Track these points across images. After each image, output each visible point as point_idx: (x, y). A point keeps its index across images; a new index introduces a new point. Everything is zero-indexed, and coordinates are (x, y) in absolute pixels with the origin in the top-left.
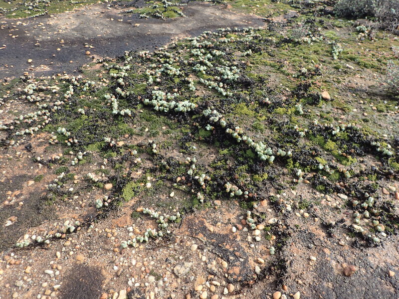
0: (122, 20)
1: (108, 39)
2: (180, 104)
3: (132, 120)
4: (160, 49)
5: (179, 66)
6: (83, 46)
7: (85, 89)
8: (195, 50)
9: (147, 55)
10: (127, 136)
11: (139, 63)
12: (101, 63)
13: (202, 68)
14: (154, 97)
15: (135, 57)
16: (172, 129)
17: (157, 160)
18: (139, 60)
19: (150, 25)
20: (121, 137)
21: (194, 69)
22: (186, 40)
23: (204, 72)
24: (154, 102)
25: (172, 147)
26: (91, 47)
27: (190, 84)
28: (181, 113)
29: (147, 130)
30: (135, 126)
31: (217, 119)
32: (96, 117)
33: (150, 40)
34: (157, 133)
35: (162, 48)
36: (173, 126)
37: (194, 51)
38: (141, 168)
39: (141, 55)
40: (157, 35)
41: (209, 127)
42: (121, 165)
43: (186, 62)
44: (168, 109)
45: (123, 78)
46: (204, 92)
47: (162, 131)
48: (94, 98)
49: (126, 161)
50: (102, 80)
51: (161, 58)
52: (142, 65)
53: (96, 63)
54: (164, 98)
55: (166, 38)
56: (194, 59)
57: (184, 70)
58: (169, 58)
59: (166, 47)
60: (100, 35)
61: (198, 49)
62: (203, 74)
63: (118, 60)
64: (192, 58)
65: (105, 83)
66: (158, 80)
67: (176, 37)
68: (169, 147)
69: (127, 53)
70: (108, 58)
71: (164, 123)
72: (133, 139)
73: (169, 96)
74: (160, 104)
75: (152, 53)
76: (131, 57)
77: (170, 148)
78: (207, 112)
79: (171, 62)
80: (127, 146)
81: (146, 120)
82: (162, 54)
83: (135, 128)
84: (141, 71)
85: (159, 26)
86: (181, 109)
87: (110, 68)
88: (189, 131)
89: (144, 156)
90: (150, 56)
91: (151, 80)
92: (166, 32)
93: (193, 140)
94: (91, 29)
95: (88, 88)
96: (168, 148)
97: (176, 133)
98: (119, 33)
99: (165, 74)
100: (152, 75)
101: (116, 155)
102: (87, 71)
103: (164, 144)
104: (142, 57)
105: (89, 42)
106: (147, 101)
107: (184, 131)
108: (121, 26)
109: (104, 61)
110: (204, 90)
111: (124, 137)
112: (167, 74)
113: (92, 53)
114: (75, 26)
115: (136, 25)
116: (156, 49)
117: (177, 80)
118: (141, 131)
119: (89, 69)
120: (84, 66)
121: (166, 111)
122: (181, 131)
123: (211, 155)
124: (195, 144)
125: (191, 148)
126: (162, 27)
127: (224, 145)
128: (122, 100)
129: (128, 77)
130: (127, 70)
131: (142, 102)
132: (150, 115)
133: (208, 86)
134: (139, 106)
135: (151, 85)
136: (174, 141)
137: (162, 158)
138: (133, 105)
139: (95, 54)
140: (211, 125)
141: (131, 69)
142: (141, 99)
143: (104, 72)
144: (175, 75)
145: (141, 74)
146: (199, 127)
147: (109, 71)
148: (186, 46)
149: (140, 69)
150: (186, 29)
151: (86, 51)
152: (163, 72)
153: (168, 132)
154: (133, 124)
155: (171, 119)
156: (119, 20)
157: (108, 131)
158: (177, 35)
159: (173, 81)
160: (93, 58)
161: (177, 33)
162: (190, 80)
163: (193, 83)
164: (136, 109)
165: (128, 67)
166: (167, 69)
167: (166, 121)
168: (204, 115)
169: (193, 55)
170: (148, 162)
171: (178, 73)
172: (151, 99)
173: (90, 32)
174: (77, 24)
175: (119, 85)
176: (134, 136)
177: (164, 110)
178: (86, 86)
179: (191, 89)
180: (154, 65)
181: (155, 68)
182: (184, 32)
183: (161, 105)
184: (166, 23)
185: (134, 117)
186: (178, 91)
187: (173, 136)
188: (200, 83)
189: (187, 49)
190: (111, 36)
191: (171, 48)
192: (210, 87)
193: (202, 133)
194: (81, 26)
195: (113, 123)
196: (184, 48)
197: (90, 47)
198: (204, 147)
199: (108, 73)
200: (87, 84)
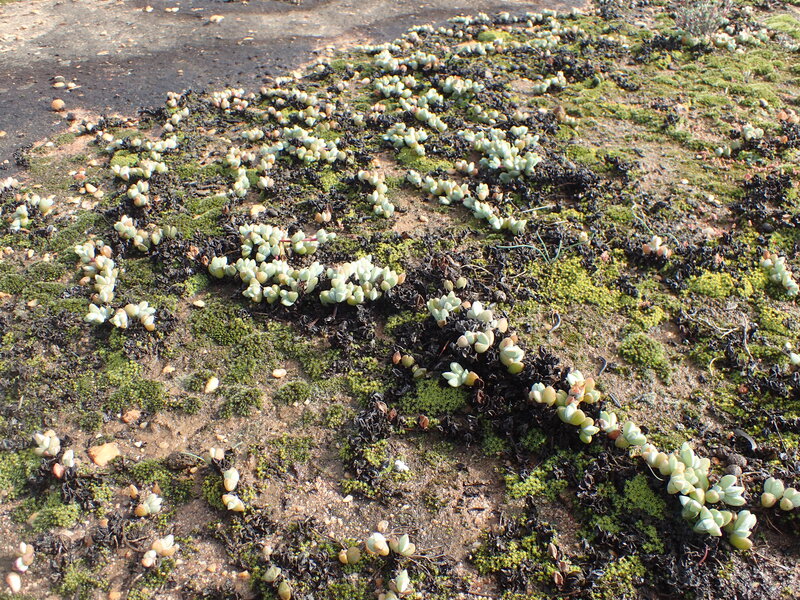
0: (175, 10)
1: (126, 63)
2: (341, 274)
3: (161, 344)
4: (279, 80)
5: (336, 130)
6: (47, 85)
7: (16, 225)
8: (386, 79)
9: (236, 100)
10: (134, 414)
11: (208, 126)
12: (93, 132)
13: (414, 136)
14: (247, 248)
15: (200, 111)
16: (309, 377)
17: (243, 540)
18: (211, 119)
19: (253, 17)
20: (113, 418)
21: (386, 138)
22: (359, 53)
23: (421, 149)
24: (246, 267)
25: (311, 467)
26: (72, 85)
27: (375, 193)
28: (346, 309)
29: (213, 384)
30: (169, 369)
31: (486, 342)
32: (27, 337)
33: (250, 59)
34: (251, 398)
35: (285, 79)
36: (317, 365)
37: (384, 84)
38: (171, 584)
39: (217, 101)
40: (272, 42)
41: (456, 375)
42: (87, 574)
43: (359, 117)
44: (295, 295)
45: (150, 181)
46: (422, 218)
47: (270, 389)
48: (42, 256)
49: (113, 547)
50: (83, 191)
51: (280, 108)
52: (220, 133)
53: (78, 135)
54: (280, 250)
55: (298, 51)
56: (383, 108)
57: (352, 142)
58: (304, 106)
59: (298, 75)
60: (105, 53)
61: (396, 78)
62: (416, 155)
63: (147, 121)
64: (377, 106)
65: (88, 195)
66: (266, 182)
67: (330, 47)
68: (297, 466)
69: (174, 97)
70: (116, 116)
71: (282, 349)
72: (155, 427)
73: (302, 241)
74: (264, 276)
75: (253, 96)
76: (186, 111)
77: (302, 470)
78: (445, 306)
79: (311, 121)
80: (125, 469)
81: (216, 341)
82: (284, 97)
83: (170, 377)
84: (212, 154)
85: (279, 18)
86: (343, 291)
87: (116, 149)
88: (375, 386)
89: (192, 517)
90: (246, 103)
91: (242, 184)
92: (298, 33)
93: (397, 427)
94: (85, 37)
95: (26, 221)
96: (292, 469)
97: (327, 399)
98: (163, 44)
99: (289, 160)
100: (247, 164)
101: (75, 515)
102: (42, 161)
103: (278, 456)
104: (221, 110)
105: (69, 73)
106: (220, 263)
107: (356, 386)
108: (172, 23)
109: (101, 126)
110: (425, 209)
111: (122, 421)
112: (298, 161)
113: (69, 105)
114: (43, 33)
115: (213, 18)
116: (266, 82)
117: (330, 181)
118: (190, 389)
119: (51, 154)
120: (38, 144)
121: (286, 303)
122: (347, 388)
123: (476, 503)
124: (404, 450)
125: (388, 470)
126: (288, 21)
127: (525, 452)
128: (134, 262)
129: (166, 176)
130: (165, 153)
131: (202, 270)
132: (230, 317)
133: (436, 197)
134: (191, 285)
135: (241, 202)
136: (319, 436)
137: (263, 526)
138: (172, 278)
139: (79, 105)
140: (466, 364)
141: (180, 147)
142: (198, 257)
143: (94, 163)
144: (323, 162)
145: (210, 162)
146: (417, 371)
147: (111, 155)
148: (359, 69)
149: (211, 148)
150: (358, 23)
151: (55, 98)
152: (284, 152)
153: (295, 394)
154: (165, 360)
155: (308, 334)
156: (168, 10)
157: (65, 398)
158: (332, 39)
159: (315, 182)
160: (71, 119)
161: (333, 33)
162: (376, 178)
163: (384, 188)
164: (179, 293)
165: (172, 143)
166: (295, 143)
167: (287, 343)
168: (432, 318)
169: (380, 96)
170: (208, 548)
171: (333, 155)
172: (234, 256)
173: (80, 46)
174: (51, 26)
175: (134, 210)
176: (161, 417)
177: (279, 298)
178: (21, 216)
179: (378, 209)
180: (256, 132)
181: (259, 141)
182: (351, 31)
183: (272, 280)
184: (301, 9)
185: (168, 331)
186: (334, 218)
187: (315, 409)
188: (407, 186)
189: (362, 77)
190: (139, 53)
191: (312, 78)
192: (445, 200)
193: (429, 395)
194: (60, 32)
195: (87, 360)
196: (351, 75)
197: (67, 88)
198: (442, 462)
199: (107, 166)
200: (23, 209)
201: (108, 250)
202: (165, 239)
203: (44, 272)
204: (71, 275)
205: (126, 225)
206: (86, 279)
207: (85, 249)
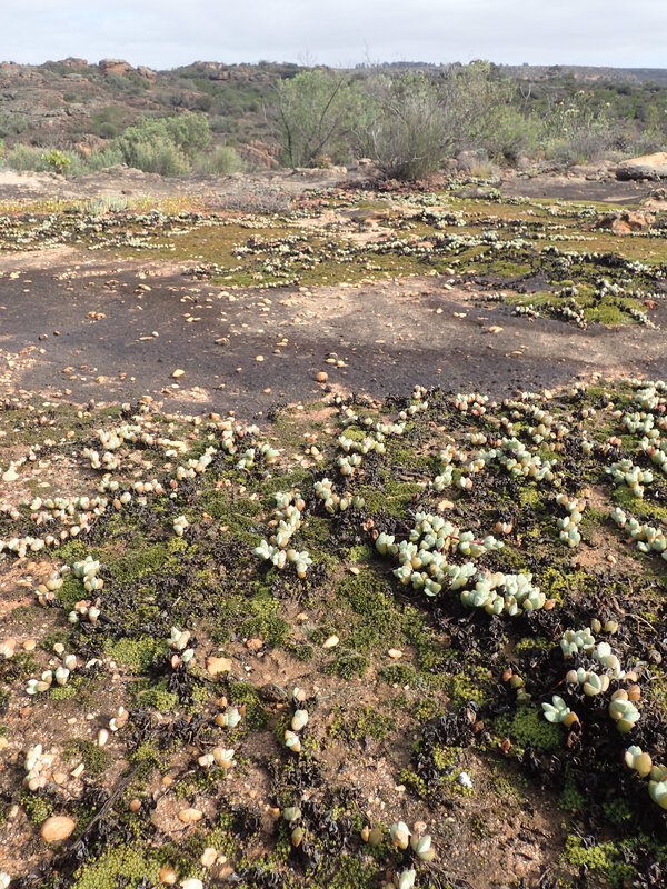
0: (463, 315)
1: (394, 353)
2: (489, 580)
3: (305, 593)
4: (525, 395)
5: (559, 453)
6: (322, 359)
7: (242, 464)
8: (637, 416)
9: (476, 405)
10: (256, 643)
11: (440, 423)
12: (339, 406)
13: (637, 475)
14: (415, 533)
15: (438, 407)
16: (420, 666)
17: (289, 781)
18: (445, 417)
19: (532, 334)
20: (240, 641)
21: (608, 471)
22: (625, 386)
23: (640, 490)
24: (408, 549)
26: (341, 363)
27: (567, 519)
28: (480, 613)
29: (333, 641)
30: (303, 616)
32: (206, 553)
33: (510, 371)
34: (358, 665)
35: (532, 396)
36: (430, 658)
37: (634, 421)
38: (214, 791)
39: (457, 403)
40: (539, 360)
41: (554, 710)
42: (156, 754)
43: (588, 446)
44: (438, 587)
45: (365, 457)
46: (611, 557)
47: (380, 665)
48: (250, 494)
49: (186, 740)
50: (307, 451)
51: (514, 420)
52: (449, 431)
53: (327, 406)
54: (445, 545)
55: (560, 372)
56: (619, 442)
57: (570, 468)
58: (536, 422)
59: (548, 394)
60: (382, 342)
61: (651, 416)
62: (633, 495)
63: (389, 406)
64: (613, 439)
65: (311, 457)
66: (465, 482)
67: (597, 375)
68: (369, 739)
69: (420, 389)
70: (365, 397)
71: (407, 633)
72: (268, 659)
73: (468, 542)
74: (419, 562)
75: (495, 404)
76: (426, 405)
79: (539, 439)
80: (226, 683)
81: (354, 607)
82: (522, 411)
83: (300, 623)
84: (431, 448)
85: (559, 339)
86: (484, 597)
87: (350, 424)
88: (476, 696)
89: (259, 744)
90: (484, 410)
91: (443, 480)
92: (570, 356)
93: (479, 742)
94: (371, 324)
95: (251, 463)
96: (362, 740)
97: (426, 693)
98: (437, 343)
99: (497, 468)
100: (456, 462)
101: (171, 704)
102: (288, 419)
103: (356, 723)
104: (459, 410)
105: (343, 352)
106: (386, 540)
107: (458, 689)
108: (454, 327)
109: (348, 403)
110: (619, 550)
111: (245, 645)
112: (505, 472)
113: (332, 379)
114: (340, 315)
115: (493, 328)
116: (515, 394)
117: (530, 497)
118: (311, 639)
119: (297, 416)
120: (291, 406)
121: (427, 591)
125: (451, 778)
126: (565, 343)
128: (319, 520)
129: (381, 456)
130: (389, 437)
131: (370, 541)
132: (375, 590)
133: (636, 541)
134: (355, 554)
135: (435, 495)
137: (311, 777)
138: (342, 542)
139: (339, 381)
141: (404, 434)
142: (371, 530)
143: (328, 431)
144: (530, 478)
145: (425, 454)
146: (522, 694)
147: (344, 427)
148: (616, 401)
149: (433, 442)
150: (639, 356)
151: (322, 371)
152: (496, 460)
153: (398, 676)
154: (303, 607)
155: (438, 628)
156: (456, 314)
157: (211, 610)
158: (603, 367)
159: (515, 496)
160: (328, 391)
161: (607, 362)
162: (574, 505)
163: (578, 517)
164: (342, 557)
165: (399, 429)
166: (508, 453)
167: (414, 630)
169: (622, 431)
170: (258, 776)
171: (545, 472)
172: (402, 534)
173: (364, 332)
174: (349, 311)
175: (338, 478)
176: (275, 653)
177: (423, 586)
178: (248, 458)
179: (564, 535)
180: (480, 437)
181: (478, 446)
182: (628, 364)
183: (425, 568)
184: (585, 334)
185: (317, 584)
186: (514, 532)
187: (411, 696)
188: (609, 523)
189: (615, 409)
190: (412, 347)
191: (563, 400)
192: (642, 546)
194: (353, 317)
195: (242, 587)
196: (604, 405)
197: (336, 364)
199: (336, 436)
200: (251, 452)
201: (301, 503)
202: (352, 507)
203: (245, 507)
204: (264, 516)
205: (325, 487)
206: (274, 523)
207: (283, 497)
